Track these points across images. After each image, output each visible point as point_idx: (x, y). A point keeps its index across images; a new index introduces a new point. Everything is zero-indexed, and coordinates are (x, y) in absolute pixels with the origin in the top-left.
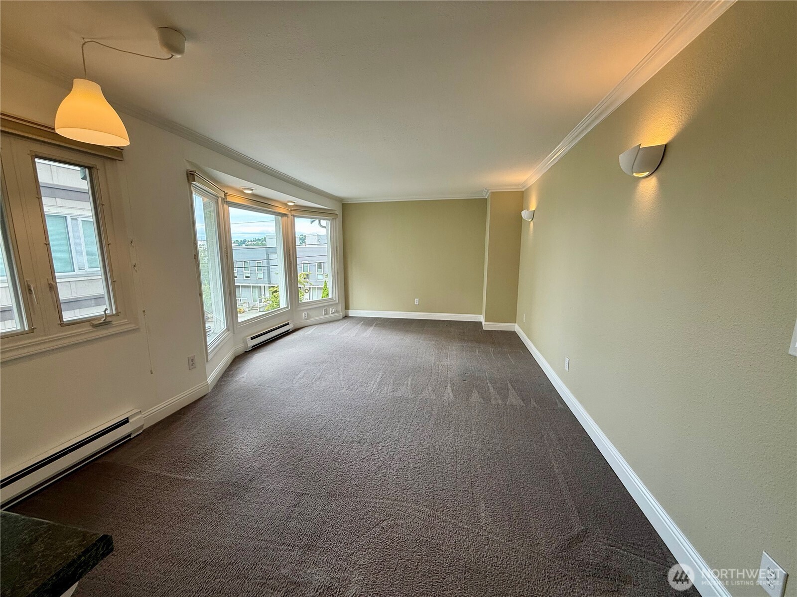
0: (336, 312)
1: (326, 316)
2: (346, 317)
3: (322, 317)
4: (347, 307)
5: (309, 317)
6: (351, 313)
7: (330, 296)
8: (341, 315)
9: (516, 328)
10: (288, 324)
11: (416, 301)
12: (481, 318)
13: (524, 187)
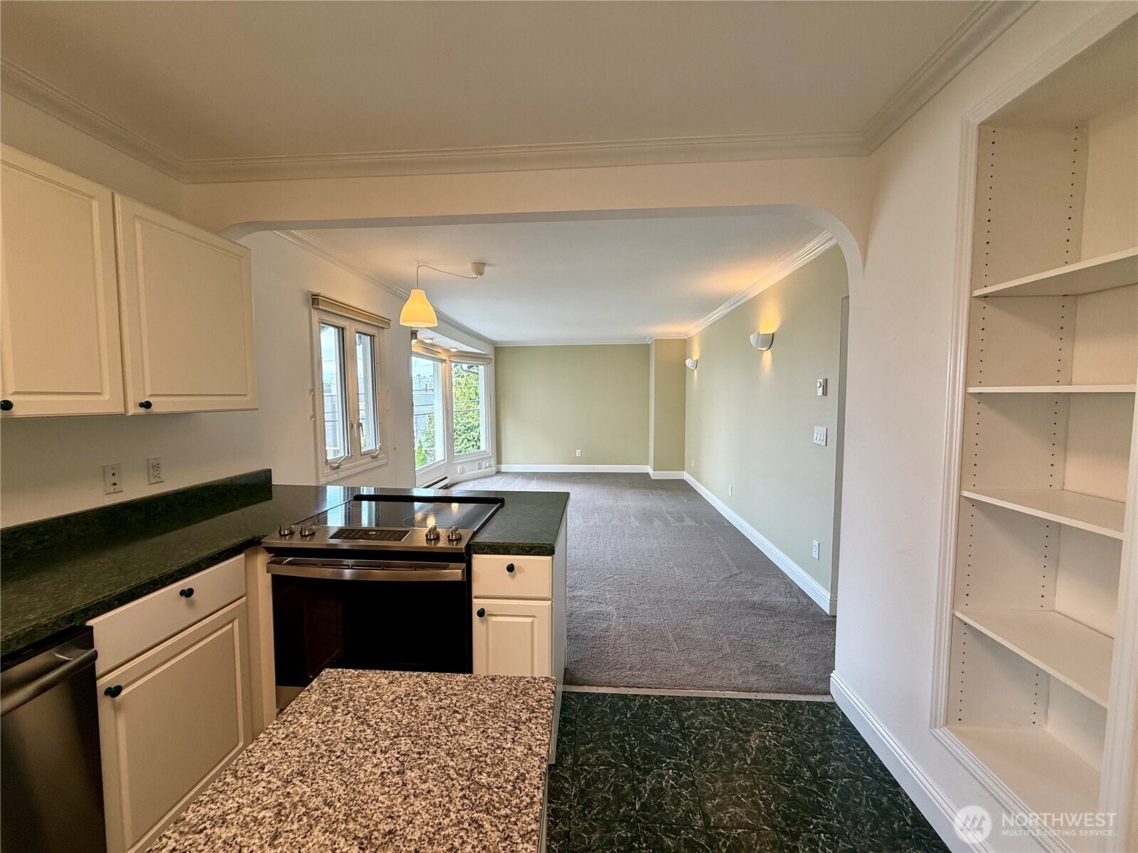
0: (490, 466)
1: (478, 471)
2: (498, 472)
3: (475, 472)
4: (499, 462)
5: (463, 472)
6: (504, 468)
7: (483, 448)
8: (494, 469)
9: (686, 476)
10: (446, 478)
11: (578, 453)
12: (649, 469)
13: (686, 336)
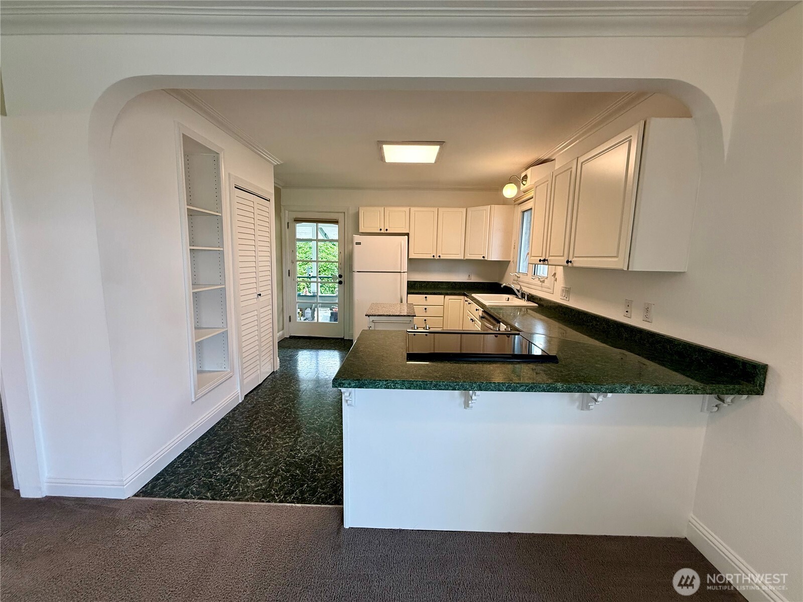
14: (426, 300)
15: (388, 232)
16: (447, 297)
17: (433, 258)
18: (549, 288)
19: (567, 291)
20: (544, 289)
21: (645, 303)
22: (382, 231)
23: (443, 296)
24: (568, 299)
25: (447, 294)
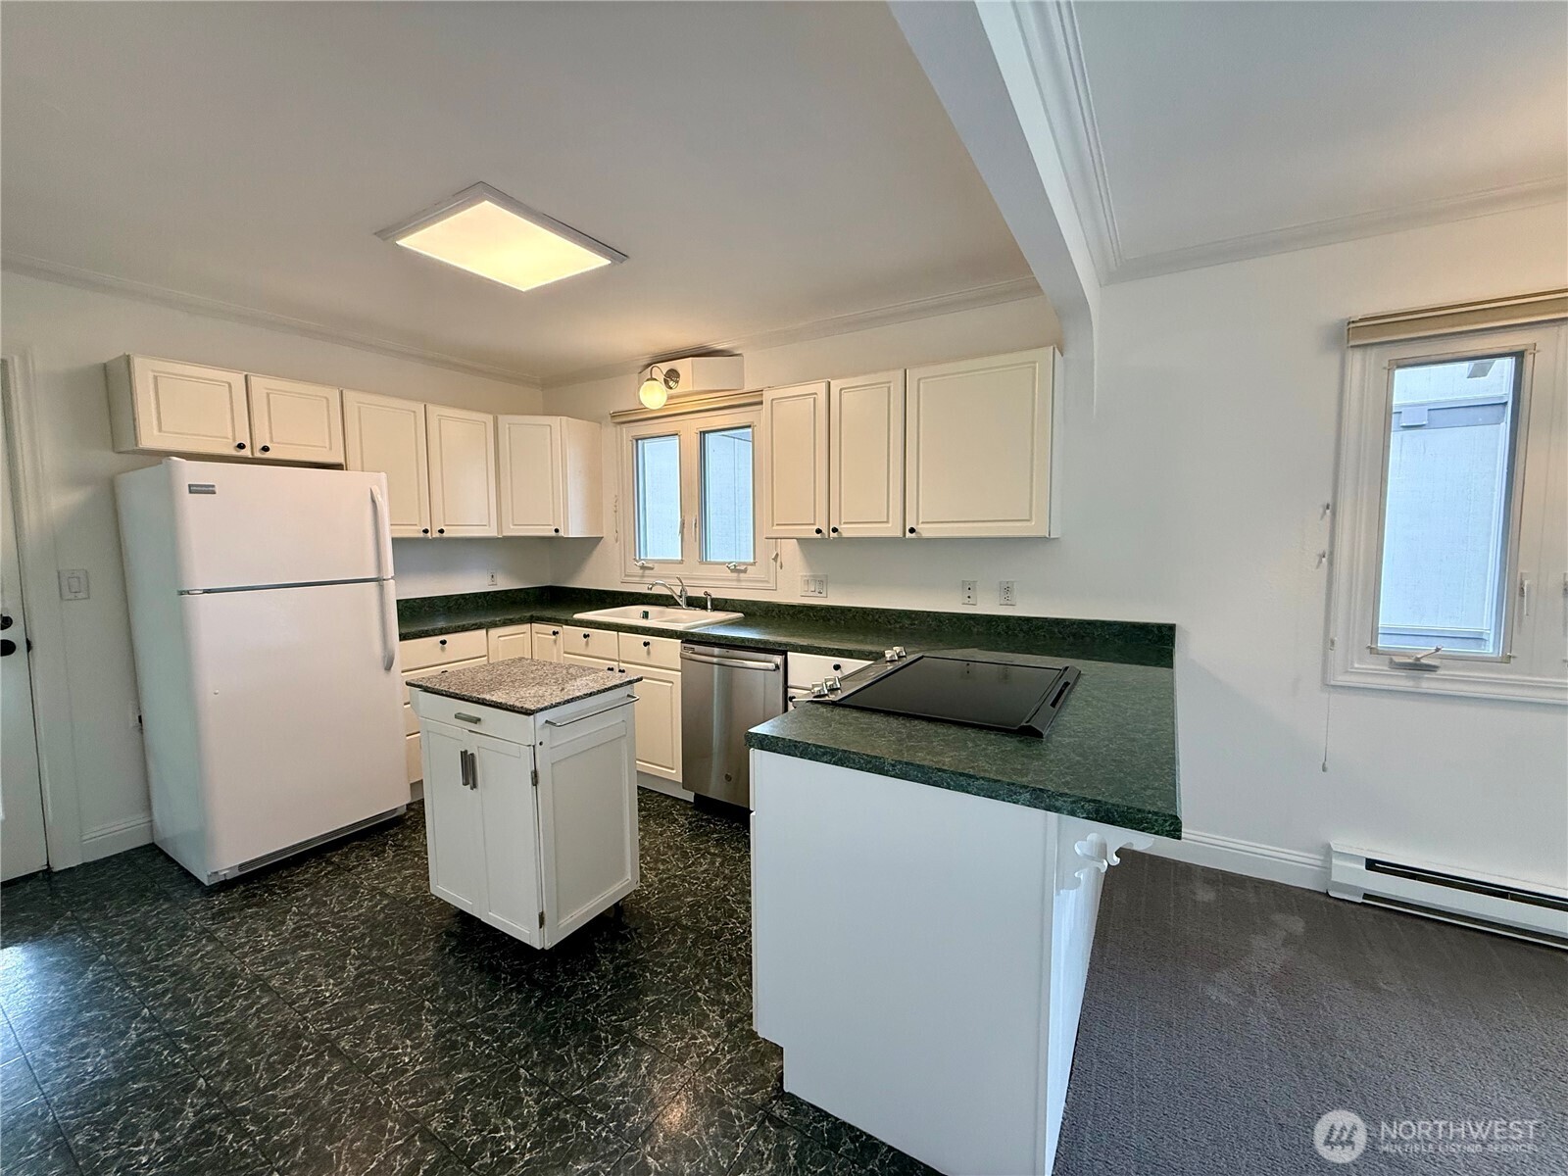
14: (443, 650)
15: (267, 455)
16: (494, 632)
17: (422, 535)
18: (767, 582)
19: (821, 582)
20: (744, 584)
21: (1000, 583)
22: (246, 453)
23: (484, 631)
24: (824, 594)
25: (495, 625)
